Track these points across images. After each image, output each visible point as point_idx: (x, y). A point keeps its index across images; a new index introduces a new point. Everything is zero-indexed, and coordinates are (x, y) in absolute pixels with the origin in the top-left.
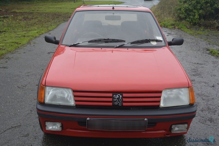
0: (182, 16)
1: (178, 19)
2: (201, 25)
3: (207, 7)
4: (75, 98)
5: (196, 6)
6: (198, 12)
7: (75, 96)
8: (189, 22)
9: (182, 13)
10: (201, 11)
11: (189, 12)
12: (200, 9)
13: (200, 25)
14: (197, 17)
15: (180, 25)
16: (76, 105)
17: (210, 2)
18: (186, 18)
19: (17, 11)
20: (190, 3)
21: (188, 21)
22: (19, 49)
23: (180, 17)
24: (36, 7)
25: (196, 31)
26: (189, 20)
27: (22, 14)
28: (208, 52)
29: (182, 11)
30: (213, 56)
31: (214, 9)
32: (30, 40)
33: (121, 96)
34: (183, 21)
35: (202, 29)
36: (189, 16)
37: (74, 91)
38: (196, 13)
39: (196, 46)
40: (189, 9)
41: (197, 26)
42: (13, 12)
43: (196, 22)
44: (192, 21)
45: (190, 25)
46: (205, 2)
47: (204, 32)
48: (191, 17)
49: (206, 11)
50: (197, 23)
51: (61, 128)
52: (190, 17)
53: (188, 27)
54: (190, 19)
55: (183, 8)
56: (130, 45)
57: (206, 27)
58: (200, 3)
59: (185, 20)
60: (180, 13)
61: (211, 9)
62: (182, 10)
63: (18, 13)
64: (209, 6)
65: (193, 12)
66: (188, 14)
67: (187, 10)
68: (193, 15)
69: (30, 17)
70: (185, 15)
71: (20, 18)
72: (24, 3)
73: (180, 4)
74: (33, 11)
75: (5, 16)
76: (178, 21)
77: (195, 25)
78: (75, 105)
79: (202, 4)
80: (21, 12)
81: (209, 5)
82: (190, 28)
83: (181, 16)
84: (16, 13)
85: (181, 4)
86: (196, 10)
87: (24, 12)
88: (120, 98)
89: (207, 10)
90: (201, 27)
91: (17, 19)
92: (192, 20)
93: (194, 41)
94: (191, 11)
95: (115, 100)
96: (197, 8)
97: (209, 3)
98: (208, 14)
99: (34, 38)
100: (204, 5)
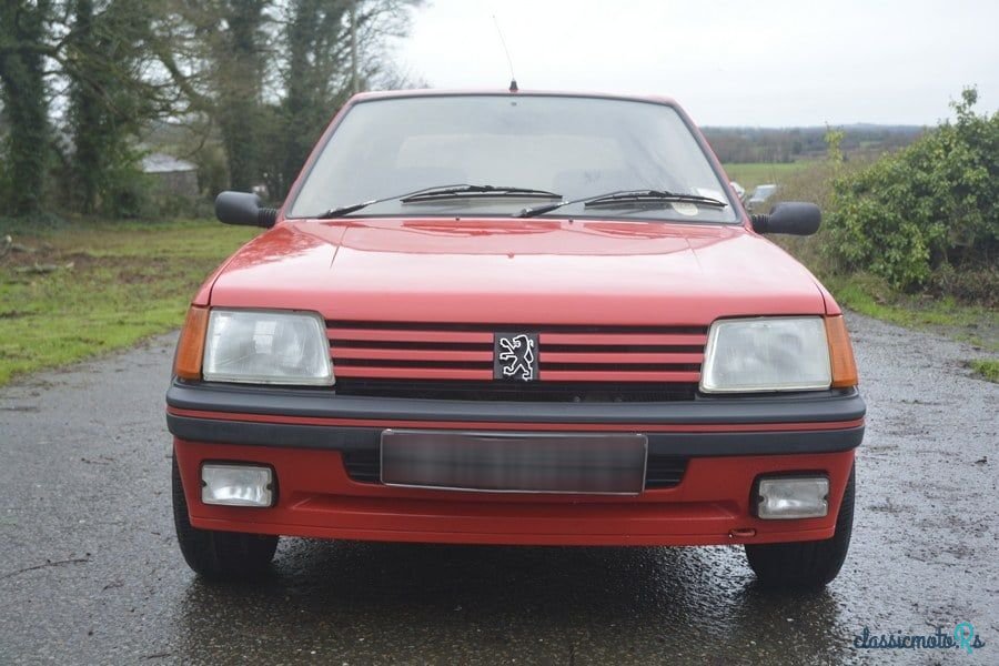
0: (853, 250)
1: (835, 266)
2: (940, 289)
3: (963, 212)
4: (333, 349)
5: (912, 208)
6: (925, 232)
7: (333, 343)
8: (883, 276)
9: (851, 240)
10: (937, 229)
11: (884, 232)
12: (932, 220)
13: (936, 292)
14: (919, 256)
15: (845, 291)
16: (337, 378)
17: (977, 187)
18: (868, 260)
19: (92, 252)
20: (884, 194)
21: (878, 272)
22: (96, 361)
23: (842, 257)
24: (180, 241)
25: (920, 314)
26: (885, 269)
27: (114, 262)
28: (968, 371)
29: (851, 226)
30: (993, 382)
31: (995, 216)
32: (146, 336)
33: (530, 343)
34: (859, 275)
35: (946, 308)
36: (883, 253)
37: (331, 324)
38: (913, 235)
39: (916, 355)
40: (882, 219)
41: (926, 293)
42: (76, 255)
43: (916, 279)
44: (900, 273)
45: (891, 288)
46: (953, 190)
47: (956, 315)
48: (895, 254)
49: (960, 228)
50: (924, 283)
51: (270, 492)
52: (887, 255)
53: (883, 300)
54: (890, 265)
55: (855, 216)
56: (579, 209)
57: (966, 296)
58: (930, 194)
59: (866, 268)
60: (841, 240)
61: (985, 219)
62: (849, 223)
63: (95, 259)
64: (971, 205)
65: (902, 234)
66: (878, 242)
67: (871, 223)
68: (899, 244)
69: (152, 271)
70: (864, 249)
71: (106, 274)
72: (127, 226)
73: (841, 200)
74: (164, 251)
75: (38, 267)
76: (835, 274)
77: (914, 293)
78: (333, 382)
79: (939, 199)
80: (112, 258)
81: (971, 199)
82: (892, 302)
83: (844, 253)
84: (88, 258)
85: (845, 197)
86: (915, 222)
87: (125, 257)
88: (529, 349)
89: (965, 222)
90: (941, 300)
91: (90, 279)
92: (900, 267)
93: (906, 340)
94: (893, 227)
95: (506, 359)
96: (917, 213)
97: (973, 193)
98: (971, 242)
99: (164, 331)
100: (951, 203)
